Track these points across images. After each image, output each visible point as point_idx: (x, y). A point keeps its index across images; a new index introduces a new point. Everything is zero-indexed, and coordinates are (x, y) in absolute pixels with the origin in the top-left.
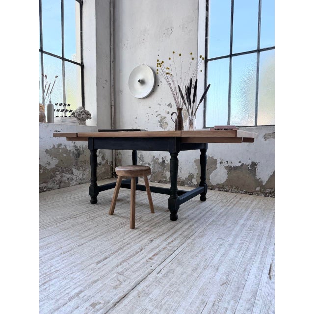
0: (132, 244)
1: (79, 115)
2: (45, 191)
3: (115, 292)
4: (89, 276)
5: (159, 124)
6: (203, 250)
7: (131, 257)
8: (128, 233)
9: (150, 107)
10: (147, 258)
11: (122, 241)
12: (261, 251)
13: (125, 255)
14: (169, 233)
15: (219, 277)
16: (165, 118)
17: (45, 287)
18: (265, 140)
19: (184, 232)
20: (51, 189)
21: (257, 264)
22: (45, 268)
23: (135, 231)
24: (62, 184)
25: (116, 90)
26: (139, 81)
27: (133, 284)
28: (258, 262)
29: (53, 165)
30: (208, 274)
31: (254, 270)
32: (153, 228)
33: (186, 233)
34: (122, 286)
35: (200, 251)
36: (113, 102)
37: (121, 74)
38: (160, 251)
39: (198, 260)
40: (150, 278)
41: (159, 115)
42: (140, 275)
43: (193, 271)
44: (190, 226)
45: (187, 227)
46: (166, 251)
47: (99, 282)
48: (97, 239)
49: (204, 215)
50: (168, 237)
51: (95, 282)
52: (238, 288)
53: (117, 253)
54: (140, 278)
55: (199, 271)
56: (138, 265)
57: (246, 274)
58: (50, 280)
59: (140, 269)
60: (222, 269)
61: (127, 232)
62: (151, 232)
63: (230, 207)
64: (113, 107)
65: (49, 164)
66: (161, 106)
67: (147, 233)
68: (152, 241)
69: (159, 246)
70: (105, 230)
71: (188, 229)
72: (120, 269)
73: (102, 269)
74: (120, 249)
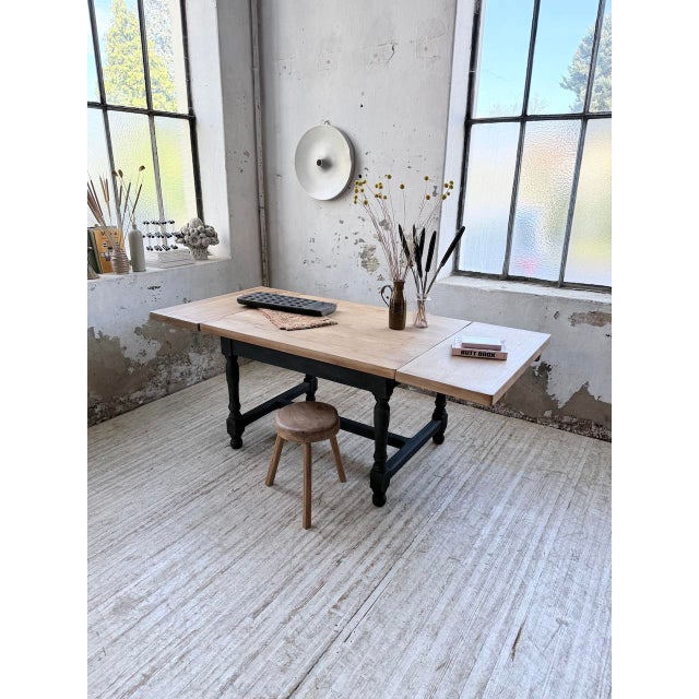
0: (306, 569)
1: (194, 239)
2: (143, 404)
3: (284, 678)
4: (243, 643)
5: (360, 260)
6: (420, 586)
7: (306, 601)
8: (299, 541)
9: (342, 222)
10: (330, 605)
11: (290, 561)
12: (514, 593)
13: (295, 597)
14: (369, 543)
15: (437, 652)
16: (373, 249)
17: (184, 665)
18: (573, 325)
19: (394, 538)
20: (152, 399)
21: (499, 625)
22: (178, 624)
23: (312, 534)
24: (172, 386)
25: (269, 171)
26: (319, 163)
27: (308, 663)
28: (502, 621)
29: (152, 355)
30: (421, 643)
31: (492, 639)
32: (341, 526)
33: (396, 543)
34: (293, 666)
35: (415, 591)
36: (262, 200)
37: (278, 136)
38: (351, 589)
39: (410, 612)
40: (333, 651)
41: (362, 241)
42: (319, 643)
43: (400, 637)
44: (407, 523)
45: (400, 524)
46: (360, 587)
47: (260, 657)
48: (249, 556)
49: (433, 491)
50: (366, 553)
51: (254, 657)
52: (461, 675)
53: (283, 593)
54: (319, 650)
55: (408, 637)
56: (316, 621)
57: (479, 645)
58: (188, 652)
59: (319, 630)
60: (445, 635)
61: (299, 536)
62: (338, 539)
63: (487, 462)
64: (263, 211)
65: (144, 354)
66: (365, 223)
67: (330, 541)
68: (339, 562)
69: (350, 575)
70: (260, 530)
71: (402, 530)
72: (289, 631)
73: (263, 629)
74: (289, 581)
